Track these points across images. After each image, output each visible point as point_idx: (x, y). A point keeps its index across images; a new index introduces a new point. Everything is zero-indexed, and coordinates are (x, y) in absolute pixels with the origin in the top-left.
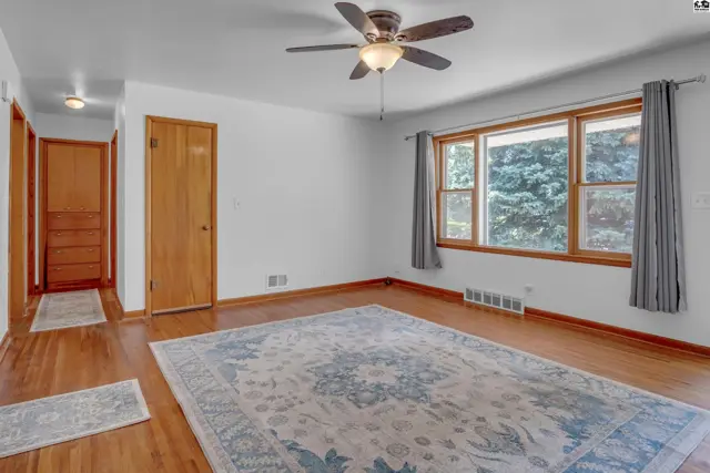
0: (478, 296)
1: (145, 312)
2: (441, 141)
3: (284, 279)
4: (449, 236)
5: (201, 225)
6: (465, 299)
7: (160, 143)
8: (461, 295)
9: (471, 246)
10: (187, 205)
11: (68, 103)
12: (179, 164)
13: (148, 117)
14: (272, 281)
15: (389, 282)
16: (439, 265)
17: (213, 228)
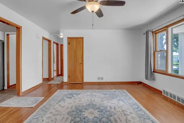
0: (167, 93)
1: (67, 82)
2: (155, 33)
3: (102, 78)
4: (159, 69)
5: (80, 63)
6: (163, 94)
7: (70, 43)
8: (161, 92)
9: (165, 73)
10: (77, 58)
11: (60, 36)
12: (75, 48)
13: (68, 37)
14: (99, 78)
15: (140, 83)
16: (154, 79)
17: (83, 64)
